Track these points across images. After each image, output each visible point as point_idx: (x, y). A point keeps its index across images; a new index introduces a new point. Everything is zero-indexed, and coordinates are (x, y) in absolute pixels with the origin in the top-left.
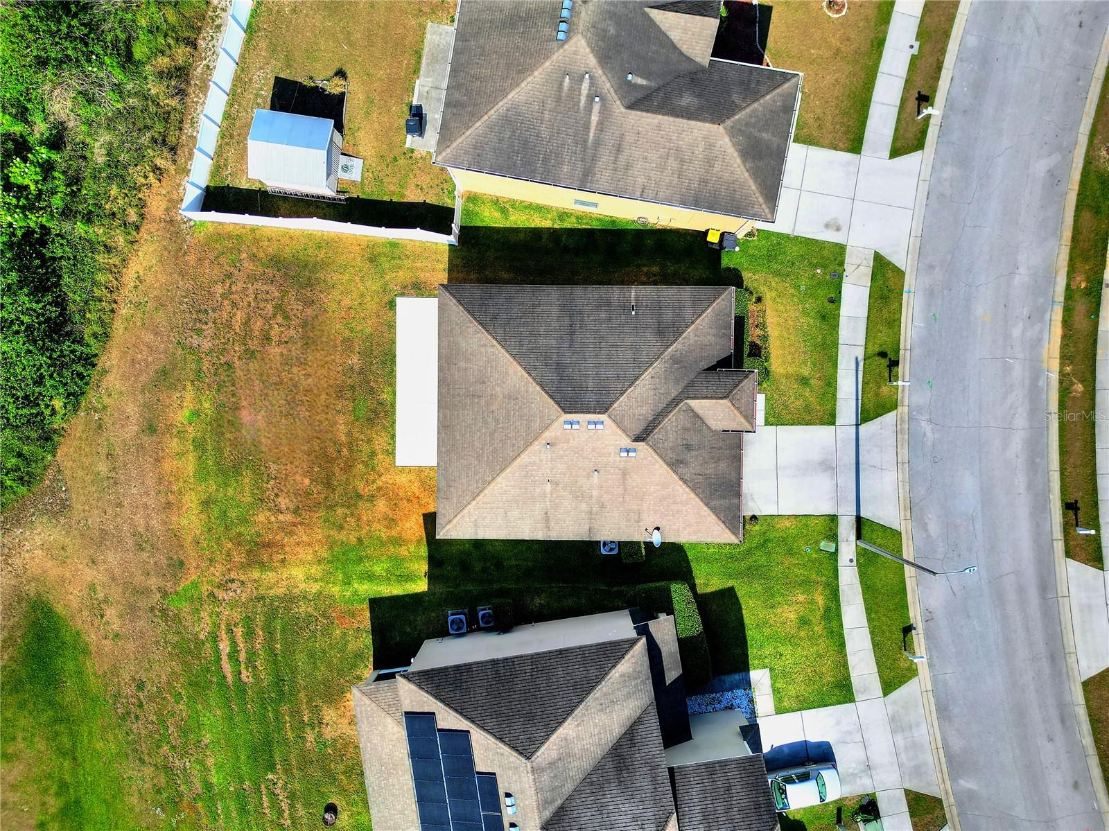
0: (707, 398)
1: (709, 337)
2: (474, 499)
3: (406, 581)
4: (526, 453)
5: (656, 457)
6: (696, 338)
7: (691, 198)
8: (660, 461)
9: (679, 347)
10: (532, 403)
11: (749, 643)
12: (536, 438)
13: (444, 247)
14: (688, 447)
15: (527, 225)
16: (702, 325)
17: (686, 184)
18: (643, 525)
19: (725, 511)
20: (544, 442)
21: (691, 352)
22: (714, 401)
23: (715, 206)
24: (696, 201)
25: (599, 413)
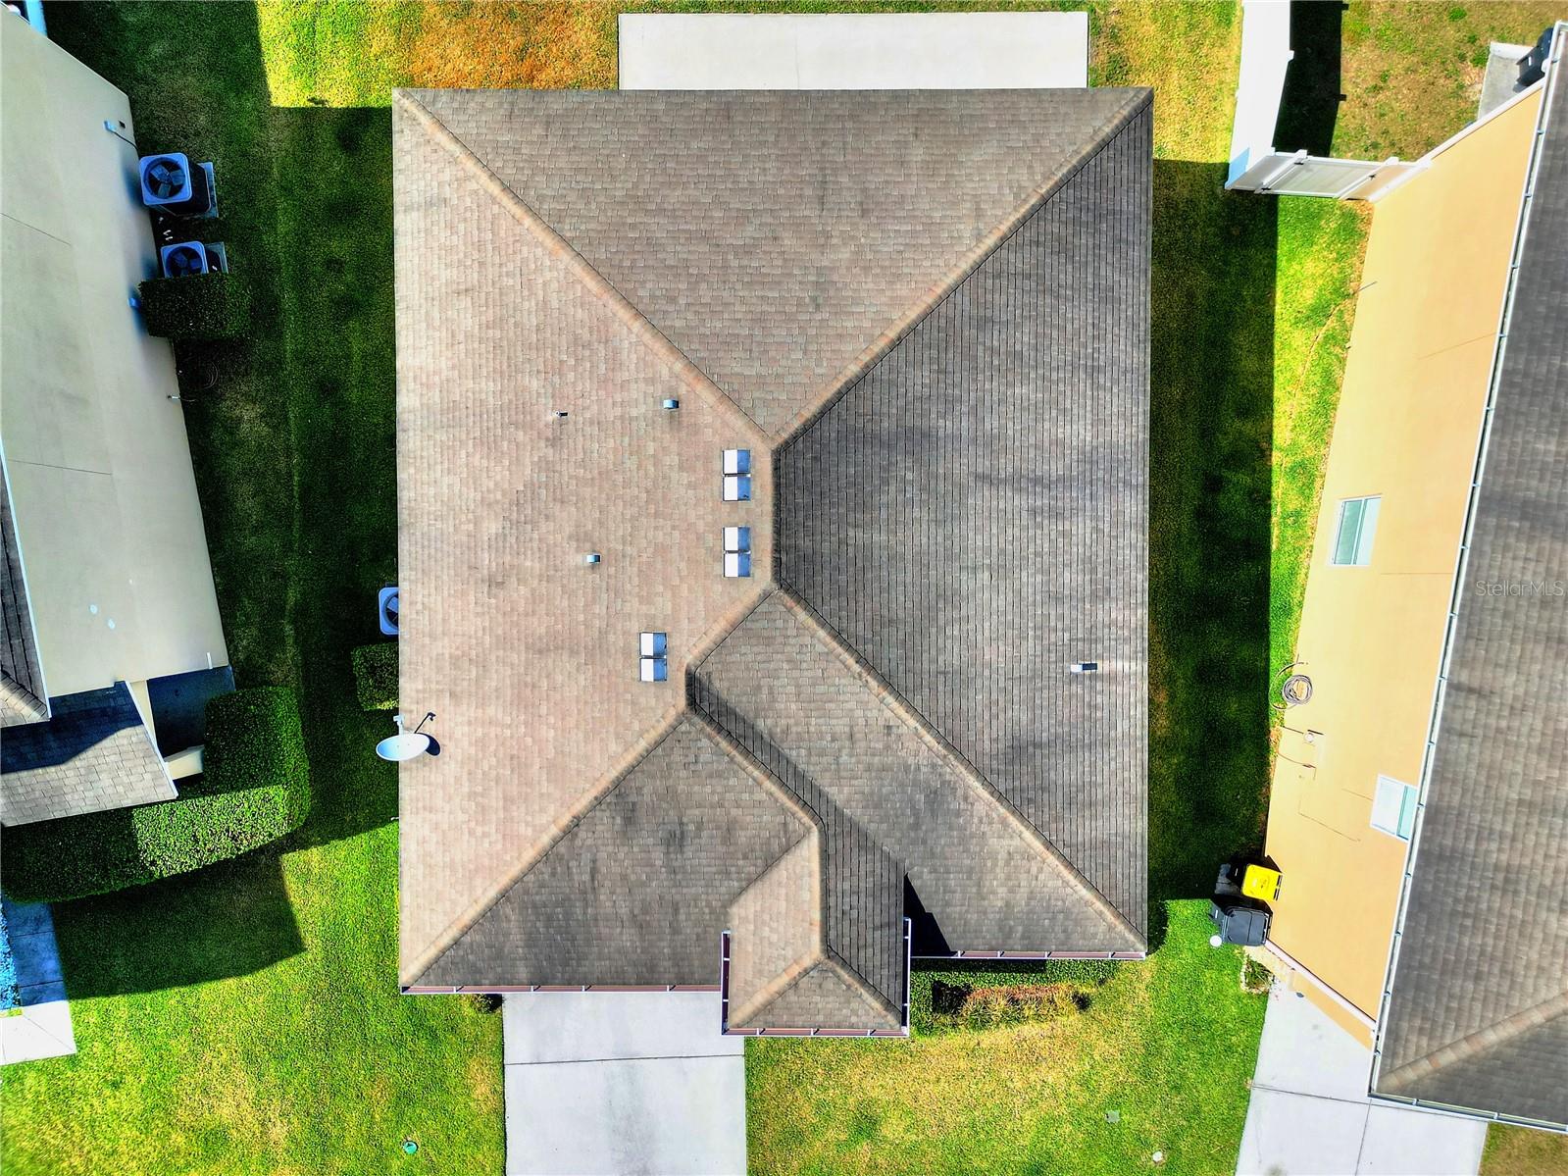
0: (826, 892)
1: (1002, 891)
2: (507, 188)
3: (299, 48)
4: (647, 337)
5: (642, 745)
6: (1002, 855)
7: (1448, 842)
8: (630, 758)
9: (980, 809)
10: (805, 352)
11: (147, 997)
12: (693, 365)
13: (1220, 151)
14: (675, 840)
15: (1279, 380)
16: (1040, 870)
17: (1498, 827)
18: (443, 707)
19: (490, 947)
20: (683, 390)
21: (963, 840)
22: (817, 916)
23: (1424, 917)
24: (1441, 857)
25: (777, 563)
